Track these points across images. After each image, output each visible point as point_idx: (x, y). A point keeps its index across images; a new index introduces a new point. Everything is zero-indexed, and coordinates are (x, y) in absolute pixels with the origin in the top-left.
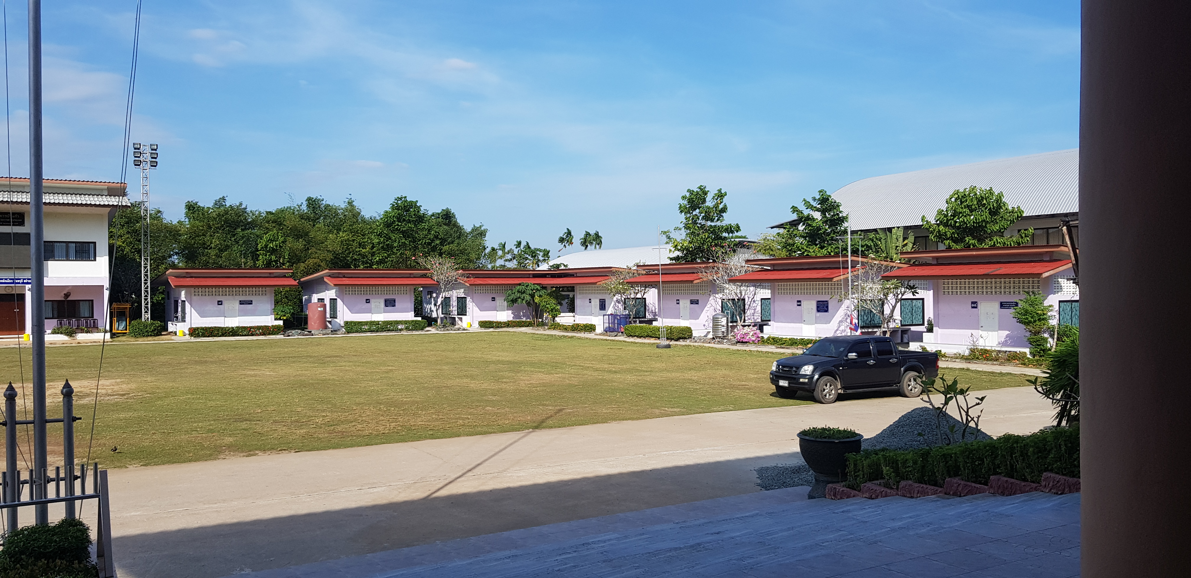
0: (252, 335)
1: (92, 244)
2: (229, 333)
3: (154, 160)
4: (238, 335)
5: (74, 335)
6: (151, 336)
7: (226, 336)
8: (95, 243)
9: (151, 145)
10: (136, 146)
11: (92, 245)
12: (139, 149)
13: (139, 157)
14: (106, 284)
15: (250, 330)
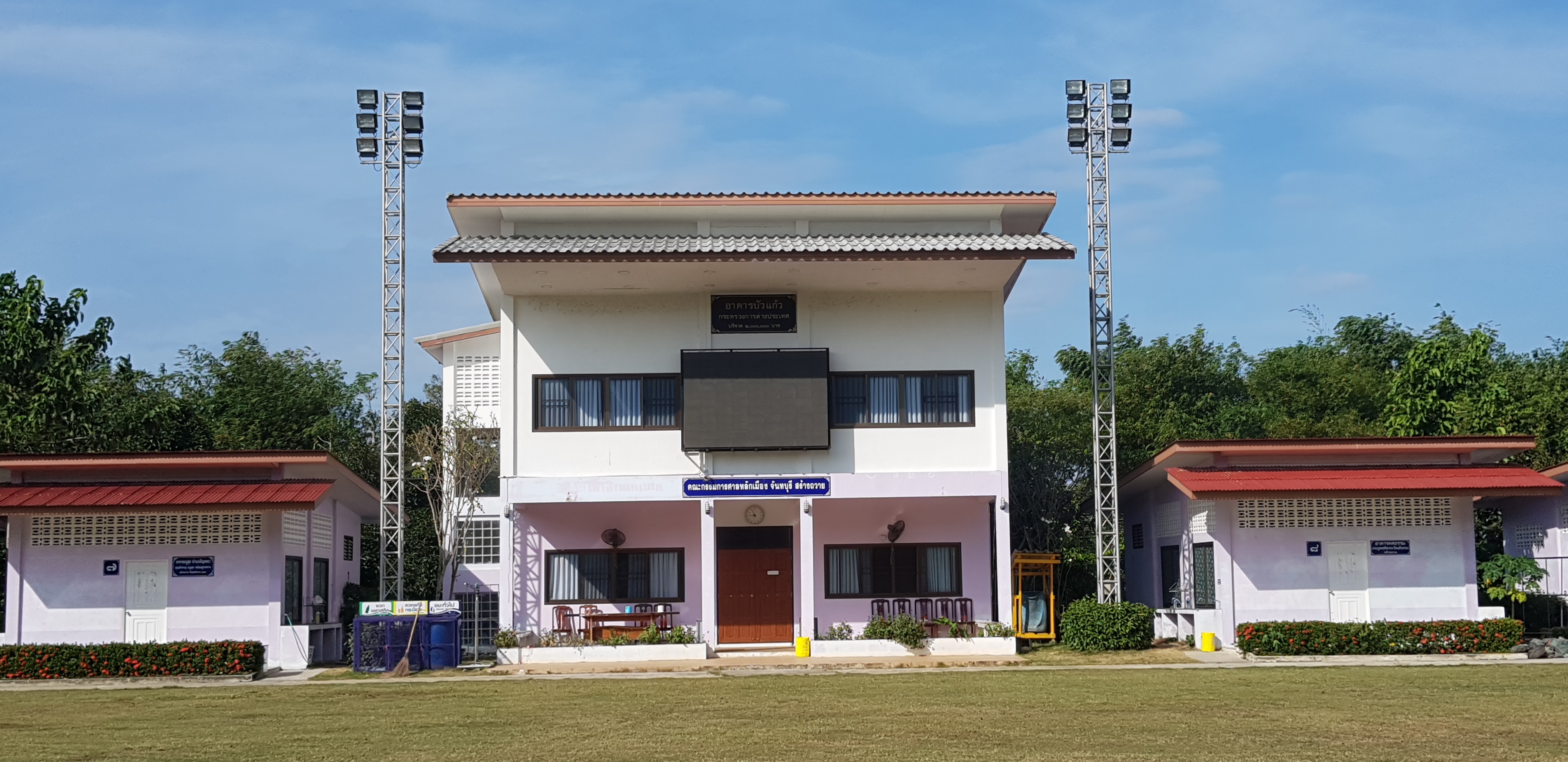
0: (1428, 651)
1: (965, 378)
2: (1358, 644)
3: (1121, 125)
4: (1386, 651)
5: (923, 641)
6: (1127, 647)
7: (1348, 653)
8: (970, 374)
9: (1114, 83)
10: (1073, 89)
11: (963, 381)
12: (1080, 97)
13: (1081, 121)
14: (1002, 494)
15: (1421, 635)
